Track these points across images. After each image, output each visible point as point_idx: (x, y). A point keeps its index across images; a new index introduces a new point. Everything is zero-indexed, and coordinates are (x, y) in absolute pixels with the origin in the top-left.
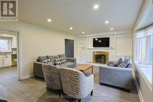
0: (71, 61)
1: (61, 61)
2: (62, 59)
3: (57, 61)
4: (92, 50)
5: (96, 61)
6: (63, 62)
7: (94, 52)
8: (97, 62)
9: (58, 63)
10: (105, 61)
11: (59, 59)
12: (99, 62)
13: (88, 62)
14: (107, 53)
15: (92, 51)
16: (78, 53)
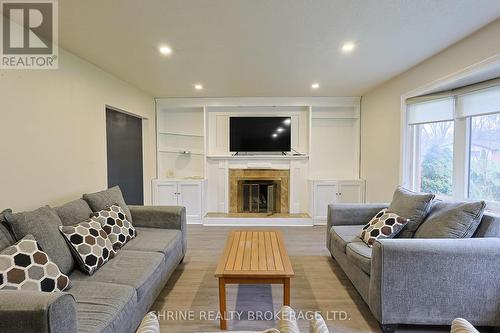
0: (161, 222)
1: (107, 230)
2: (111, 221)
3: (90, 241)
4: (227, 162)
5: (241, 208)
6: (122, 238)
7: (232, 171)
8: (245, 209)
9: (96, 250)
10: (277, 203)
11: (94, 224)
12: (254, 207)
13: (210, 215)
14: (282, 173)
15: (227, 166)
16: (162, 179)
